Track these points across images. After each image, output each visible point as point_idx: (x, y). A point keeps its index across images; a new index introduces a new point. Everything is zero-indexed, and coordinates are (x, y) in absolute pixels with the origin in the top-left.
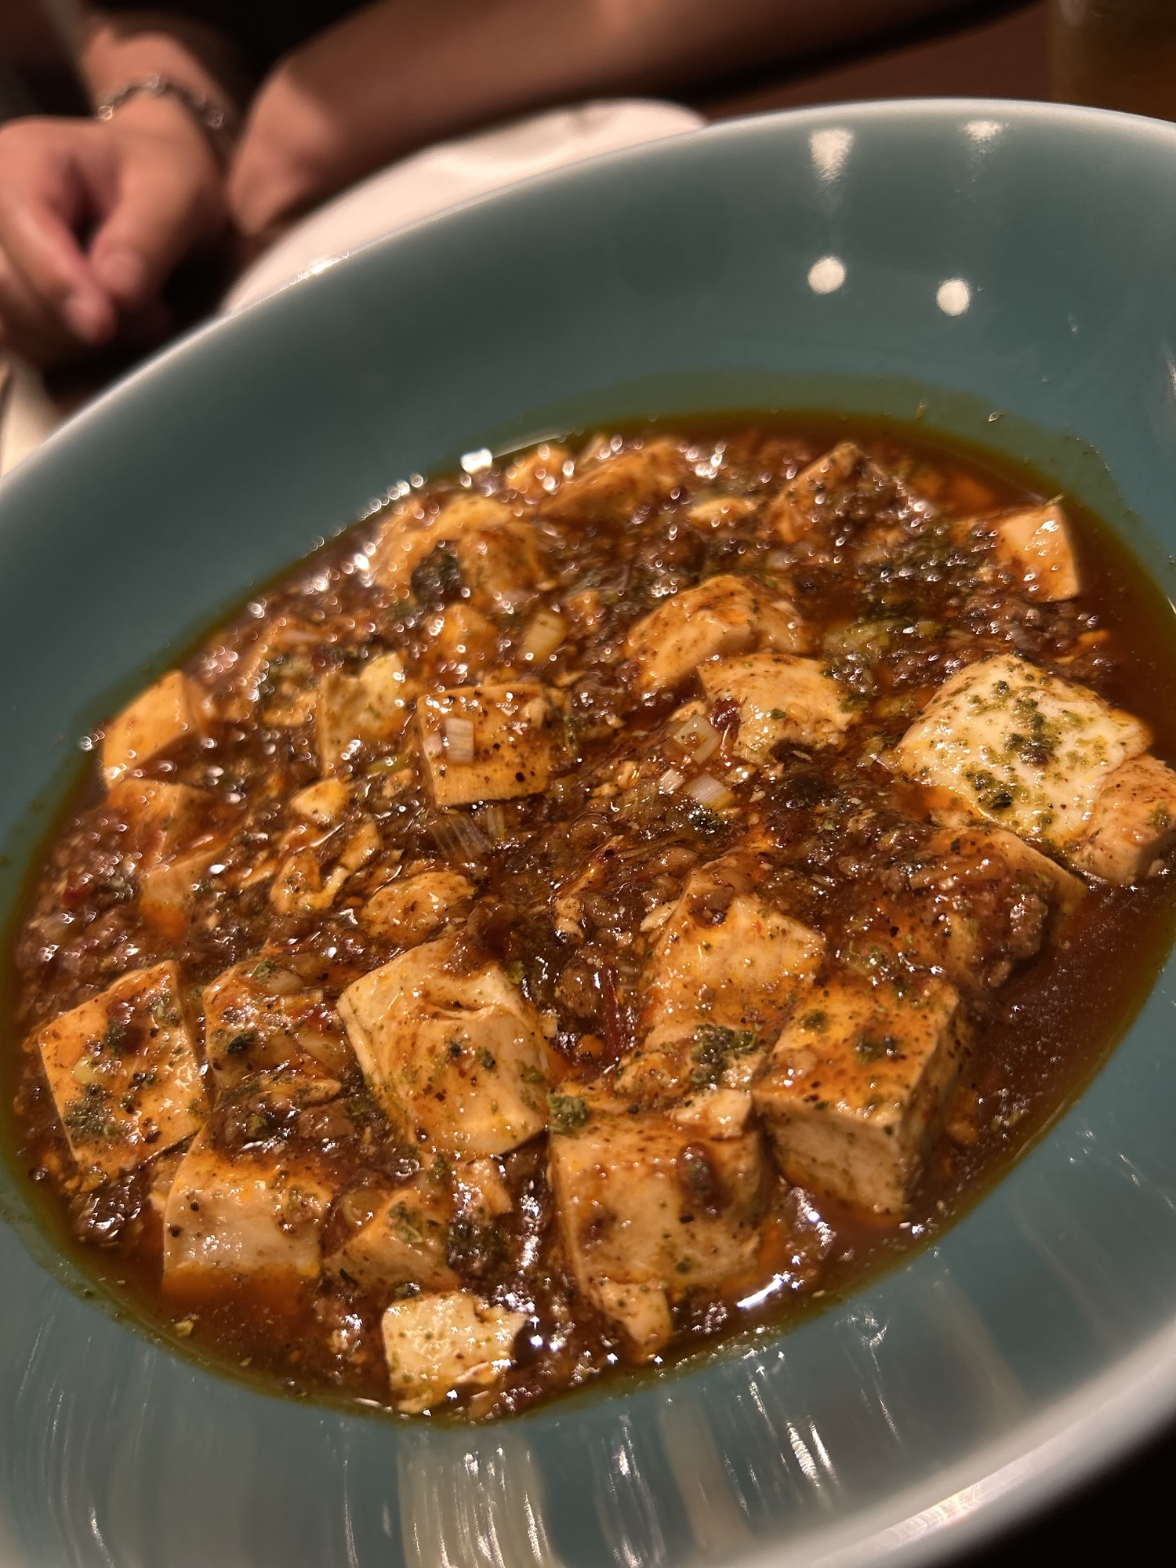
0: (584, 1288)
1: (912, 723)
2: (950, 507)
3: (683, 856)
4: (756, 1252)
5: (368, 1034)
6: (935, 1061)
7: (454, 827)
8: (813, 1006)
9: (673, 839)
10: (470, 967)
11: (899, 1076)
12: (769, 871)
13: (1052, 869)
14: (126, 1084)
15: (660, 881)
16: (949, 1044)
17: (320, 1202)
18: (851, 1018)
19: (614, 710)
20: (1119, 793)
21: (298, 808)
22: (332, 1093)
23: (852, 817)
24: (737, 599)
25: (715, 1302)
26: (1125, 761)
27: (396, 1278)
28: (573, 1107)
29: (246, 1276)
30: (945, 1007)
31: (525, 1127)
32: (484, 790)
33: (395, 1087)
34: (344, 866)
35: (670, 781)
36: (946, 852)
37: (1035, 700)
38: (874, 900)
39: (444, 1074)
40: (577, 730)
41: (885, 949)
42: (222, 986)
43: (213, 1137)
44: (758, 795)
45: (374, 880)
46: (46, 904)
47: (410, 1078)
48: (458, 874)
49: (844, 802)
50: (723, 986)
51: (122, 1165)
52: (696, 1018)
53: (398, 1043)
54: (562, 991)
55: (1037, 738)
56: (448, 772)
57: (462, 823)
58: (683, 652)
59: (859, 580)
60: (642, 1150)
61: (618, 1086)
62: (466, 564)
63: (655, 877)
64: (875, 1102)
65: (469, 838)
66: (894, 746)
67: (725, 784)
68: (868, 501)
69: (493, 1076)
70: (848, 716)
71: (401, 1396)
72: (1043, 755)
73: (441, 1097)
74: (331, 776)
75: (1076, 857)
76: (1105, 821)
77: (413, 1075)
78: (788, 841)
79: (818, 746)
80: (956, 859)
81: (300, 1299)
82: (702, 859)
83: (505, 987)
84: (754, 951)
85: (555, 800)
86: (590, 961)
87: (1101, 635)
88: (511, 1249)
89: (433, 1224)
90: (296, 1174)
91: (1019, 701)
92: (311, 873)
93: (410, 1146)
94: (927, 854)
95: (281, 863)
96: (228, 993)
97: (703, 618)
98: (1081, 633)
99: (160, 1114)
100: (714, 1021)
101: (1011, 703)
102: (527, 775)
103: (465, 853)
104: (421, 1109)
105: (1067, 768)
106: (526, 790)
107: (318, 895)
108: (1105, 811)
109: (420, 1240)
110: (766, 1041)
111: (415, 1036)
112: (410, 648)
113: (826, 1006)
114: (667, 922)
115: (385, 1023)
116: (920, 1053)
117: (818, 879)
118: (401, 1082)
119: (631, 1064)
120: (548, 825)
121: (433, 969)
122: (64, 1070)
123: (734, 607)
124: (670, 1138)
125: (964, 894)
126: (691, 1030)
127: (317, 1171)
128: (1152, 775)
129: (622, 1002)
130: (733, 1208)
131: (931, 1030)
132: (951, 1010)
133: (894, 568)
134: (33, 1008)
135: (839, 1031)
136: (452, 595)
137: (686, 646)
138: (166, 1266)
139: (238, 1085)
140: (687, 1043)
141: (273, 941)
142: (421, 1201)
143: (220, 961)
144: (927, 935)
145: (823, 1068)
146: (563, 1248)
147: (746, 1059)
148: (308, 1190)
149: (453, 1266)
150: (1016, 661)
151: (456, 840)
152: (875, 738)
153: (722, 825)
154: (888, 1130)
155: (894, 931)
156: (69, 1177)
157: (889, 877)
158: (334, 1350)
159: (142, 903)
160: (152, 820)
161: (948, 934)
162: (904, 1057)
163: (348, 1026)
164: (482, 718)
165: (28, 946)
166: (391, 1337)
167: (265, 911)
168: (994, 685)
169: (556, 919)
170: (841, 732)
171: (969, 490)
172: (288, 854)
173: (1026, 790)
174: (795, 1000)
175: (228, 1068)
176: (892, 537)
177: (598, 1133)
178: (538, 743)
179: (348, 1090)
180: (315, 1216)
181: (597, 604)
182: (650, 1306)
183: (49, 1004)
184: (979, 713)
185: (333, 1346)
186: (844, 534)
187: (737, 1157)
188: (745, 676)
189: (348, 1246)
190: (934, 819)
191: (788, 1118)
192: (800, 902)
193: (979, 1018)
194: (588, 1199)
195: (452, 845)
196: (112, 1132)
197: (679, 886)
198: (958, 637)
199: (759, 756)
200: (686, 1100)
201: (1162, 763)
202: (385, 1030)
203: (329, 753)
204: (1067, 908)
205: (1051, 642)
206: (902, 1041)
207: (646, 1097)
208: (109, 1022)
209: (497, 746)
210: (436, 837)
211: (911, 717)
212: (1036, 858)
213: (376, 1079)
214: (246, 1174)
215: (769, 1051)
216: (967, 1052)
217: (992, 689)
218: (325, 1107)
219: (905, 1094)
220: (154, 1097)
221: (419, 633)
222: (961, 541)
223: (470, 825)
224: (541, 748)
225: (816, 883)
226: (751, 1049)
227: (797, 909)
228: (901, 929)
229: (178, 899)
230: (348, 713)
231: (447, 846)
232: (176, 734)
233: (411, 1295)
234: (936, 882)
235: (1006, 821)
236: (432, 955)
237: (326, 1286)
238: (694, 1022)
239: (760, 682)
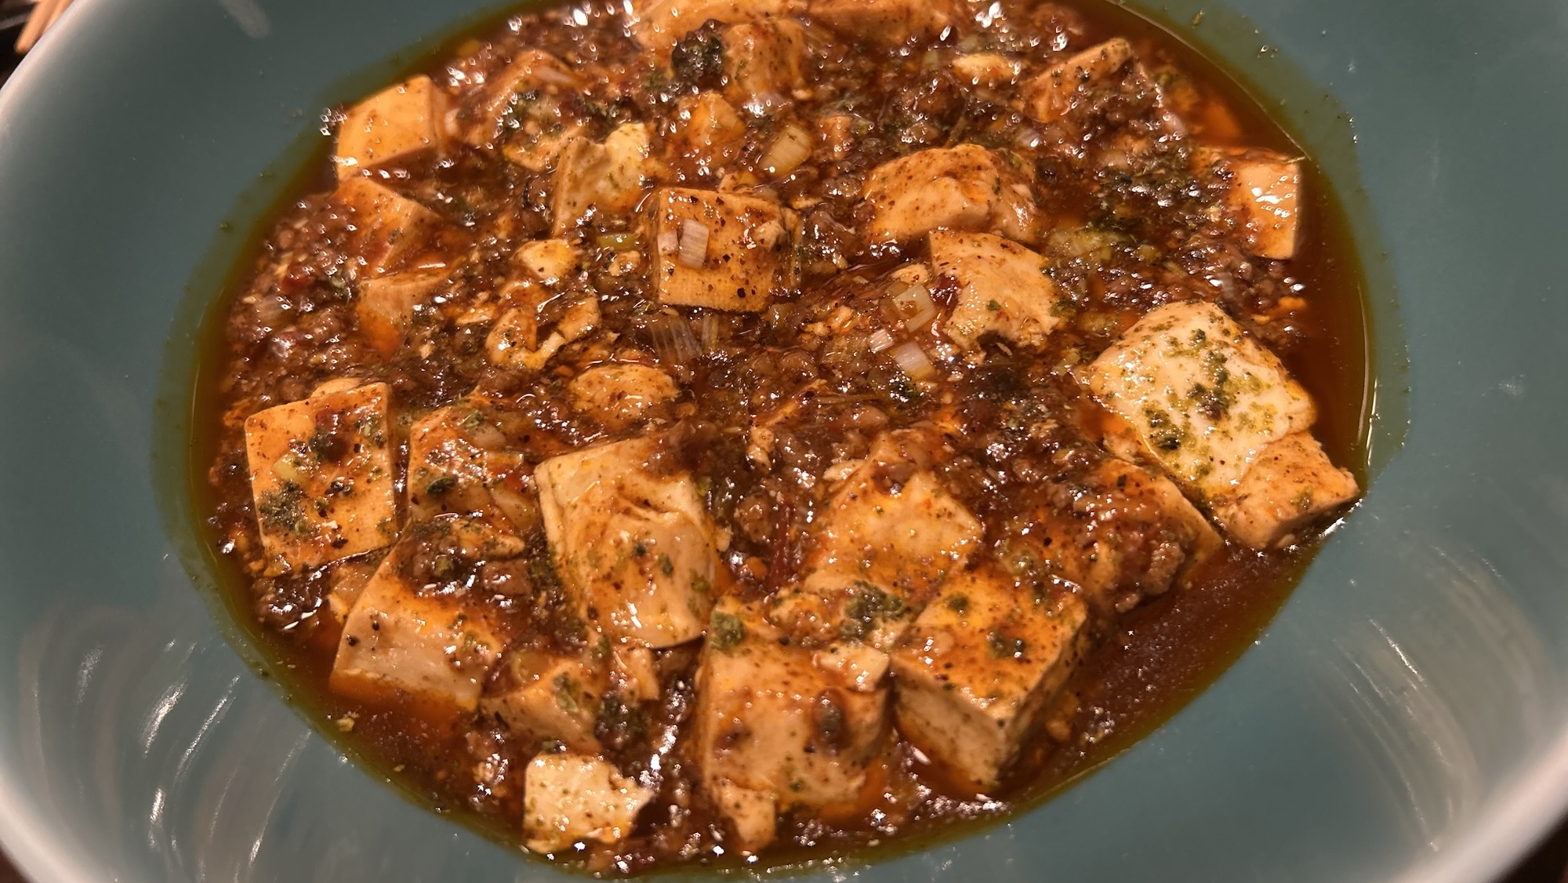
0: (707, 782)
1: (1111, 345)
2: (1198, 129)
3: (876, 417)
4: (860, 789)
5: (561, 510)
6: (1053, 669)
7: (672, 330)
8: (960, 588)
9: (871, 396)
10: (664, 471)
11: (1021, 678)
12: (950, 454)
13: (1198, 521)
14: (323, 490)
15: (851, 436)
16: (1069, 656)
17: (491, 650)
18: (991, 610)
19: (843, 251)
20: (1275, 466)
21: (525, 260)
22: (515, 551)
23: (1035, 422)
24: (983, 175)
25: (815, 818)
26: (1287, 435)
27: (545, 733)
28: (732, 625)
29: (408, 694)
30: (1074, 622)
31: (686, 631)
32: (705, 297)
33: (577, 564)
34: (561, 333)
35: (880, 340)
36: (1112, 484)
37: (1226, 356)
38: (1037, 507)
39: (625, 568)
40: (804, 260)
41: (1036, 556)
42: (432, 427)
43: (400, 566)
44: (957, 376)
45: (586, 356)
46: (265, 283)
47: (594, 561)
48: (666, 373)
49: (1032, 407)
50: (885, 549)
51: (307, 561)
52: (854, 572)
53: (588, 527)
54: (741, 514)
55: (1218, 393)
56: (676, 271)
57: (680, 327)
58: (919, 212)
59: (1097, 182)
60: (786, 683)
61: (774, 613)
62: (730, 53)
63: (847, 430)
64: (996, 696)
65: (683, 341)
66: (1089, 363)
67: (929, 357)
68: (1126, 105)
69: (669, 580)
70: (1055, 321)
71: (531, 835)
72: (1217, 411)
73: (618, 586)
74: (561, 236)
75: (1221, 512)
76: (1256, 488)
77: (596, 560)
78: (973, 430)
79: (1021, 344)
80: (1120, 496)
81: (454, 726)
82: (892, 425)
83: (693, 497)
84: (920, 524)
85: (769, 325)
86: (772, 493)
87: (1300, 303)
88: (650, 732)
89: (588, 696)
90: (473, 620)
91: (1211, 354)
92: (529, 330)
93: (579, 619)
94: (1093, 480)
95: (501, 311)
96: (437, 435)
97: (947, 186)
98: (1283, 296)
99: (349, 523)
100: (869, 578)
101: (1204, 353)
102: (748, 292)
103: (677, 355)
104: (597, 591)
105: (1236, 427)
106: (744, 307)
107: (532, 355)
108: (1258, 478)
109: (576, 710)
110: (912, 611)
111: (605, 526)
112: (659, 122)
113: (971, 592)
114: (851, 477)
115: (580, 504)
116: (1043, 661)
117: (990, 471)
118: (584, 563)
119: (789, 598)
120: (757, 346)
121: (631, 466)
122: (266, 460)
123: (978, 183)
124: (811, 677)
125: (1118, 528)
126: (849, 583)
127: (492, 622)
128: (1307, 455)
129: (793, 538)
130: (850, 749)
131: (1058, 643)
132: (1078, 625)
133: (1133, 180)
134: (238, 383)
135: (979, 619)
136: (710, 80)
137: (924, 207)
138: (335, 667)
139: (430, 522)
140: (842, 594)
141: (482, 390)
142: (582, 674)
143: (429, 393)
144: (1076, 554)
145: (958, 651)
146: (696, 744)
147: (892, 624)
148: (482, 638)
149: (599, 737)
150: (1219, 313)
151: (671, 341)
152: (1074, 350)
153: (918, 396)
154: (1001, 723)
155: (1047, 542)
156: (255, 559)
157: (1056, 493)
158: (477, 779)
159: (359, 308)
160: (380, 229)
161: (1095, 560)
162: (1029, 662)
163: (541, 493)
164: (718, 226)
165: (239, 320)
166: (532, 784)
167: (479, 355)
168: (1193, 331)
169: (749, 444)
170: (1044, 335)
171: (1220, 116)
172: (509, 305)
173: (1195, 439)
174: (945, 579)
175: (424, 504)
176: (1138, 147)
177: (749, 657)
178: (765, 264)
179: (530, 551)
180: (484, 663)
181: (848, 132)
182: (760, 812)
183: (254, 384)
184: (1173, 356)
185: (478, 775)
186: (1096, 131)
187: (866, 710)
188: (971, 256)
189: (509, 697)
190: (1105, 442)
191: (916, 685)
192: (970, 489)
193: (1098, 635)
194: (732, 714)
195: (666, 345)
196: (302, 530)
197: (866, 445)
198: (1174, 272)
199: (966, 340)
200: (834, 645)
201: (1319, 444)
202: (578, 510)
203: (563, 214)
204: (1201, 556)
205: (1255, 298)
206: (1030, 645)
207: (797, 633)
208: (317, 429)
209: (727, 258)
210: (654, 335)
211: (1111, 338)
212: (1187, 510)
213: (559, 549)
214: (427, 608)
215: (913, 620)
216: (1081, 663)
217: (1191, 335)
218: (508, 564)
219: (1022, 695)
220: (346, 507)
221: (671, 109)
222: (1201, 171)
223: (687, 330)
224: (767, 269)
225: (989, 477)
226: (898, 616)
227: (966, 494)
228: (1054, 541)
229: (394, 317)
230: (589, 178)
231: (662, 345)
232: (417, 145)
233: (554, 751)
234: (1096, 510)
235: (1168, 461)
236: (633, 452)
237: (482, 722)
238: (853, 577)
239: (984, 268)
